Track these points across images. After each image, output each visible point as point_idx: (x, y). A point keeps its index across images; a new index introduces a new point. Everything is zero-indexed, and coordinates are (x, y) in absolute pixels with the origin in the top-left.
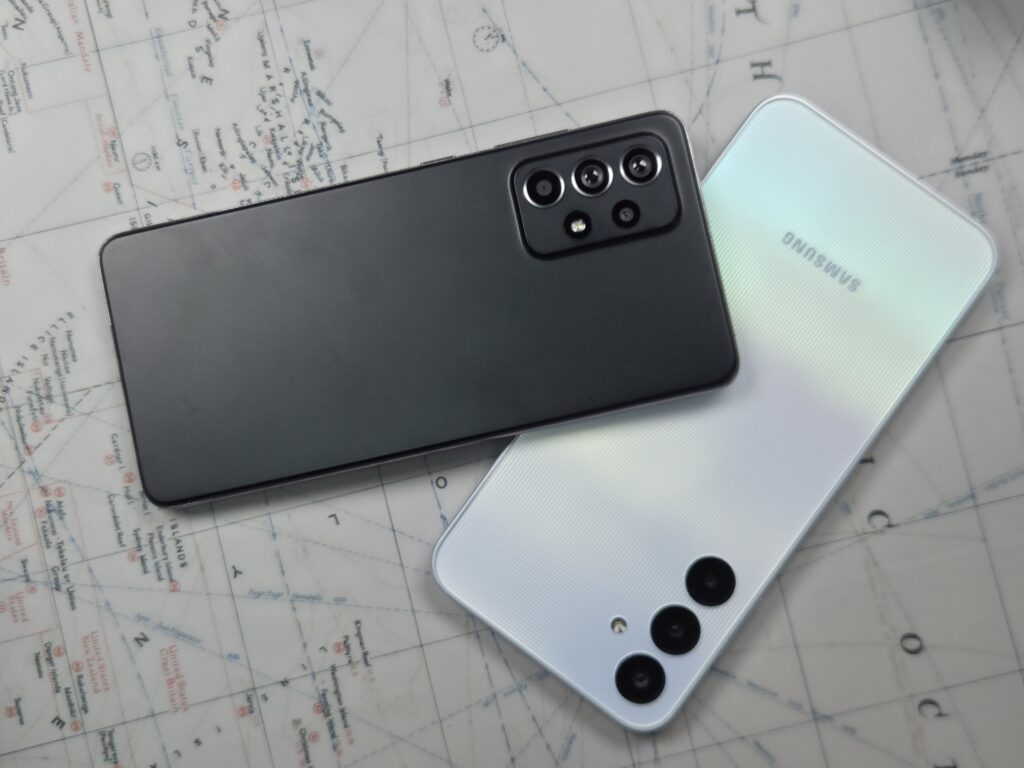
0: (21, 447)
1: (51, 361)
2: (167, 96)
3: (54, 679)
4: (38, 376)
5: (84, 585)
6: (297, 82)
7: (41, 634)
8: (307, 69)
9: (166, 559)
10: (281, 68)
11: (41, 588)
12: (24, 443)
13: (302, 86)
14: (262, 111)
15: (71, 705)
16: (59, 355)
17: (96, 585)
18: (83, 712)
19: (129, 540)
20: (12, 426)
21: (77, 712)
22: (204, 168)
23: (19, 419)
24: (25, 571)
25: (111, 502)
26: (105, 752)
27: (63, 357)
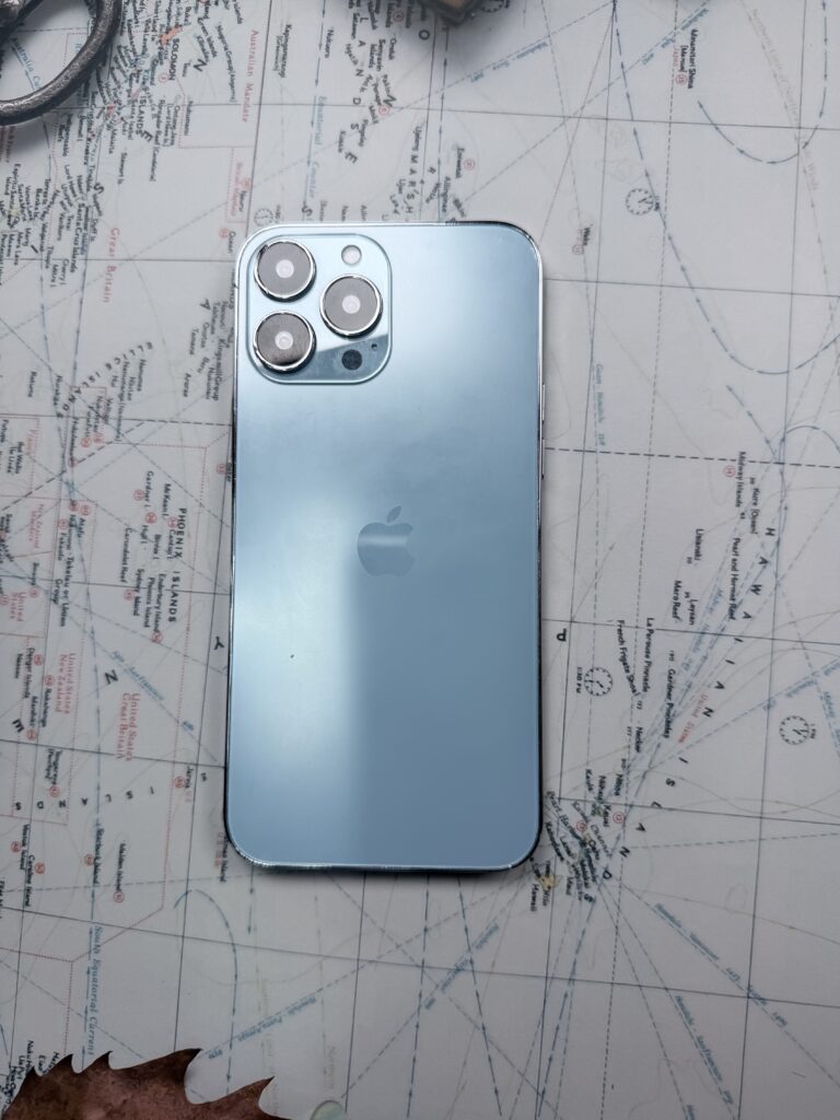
0: (67, 456)
1: (118, 384)
2: (309, 162)
3: (27, 684)
4: (103, 395)
5: (78, 606)
6: (438, 185)
7: (29, 637)
8: (452, 174)
9: (157, 608)
10: (427, 168)
11: (41, 595)
12: (71, 454)
13: (442, 190)
14: (394, 202)
15: (33, 713)
16: (127, 380)
17: (88, 610)
18: (41, 724)
19: (131, 577)
20: (66, 435)
21: (36, 723)
23: (74, 429)
24: (34, 574)
25: (127, 535)
26: (48, 770)
27: (130, 383)
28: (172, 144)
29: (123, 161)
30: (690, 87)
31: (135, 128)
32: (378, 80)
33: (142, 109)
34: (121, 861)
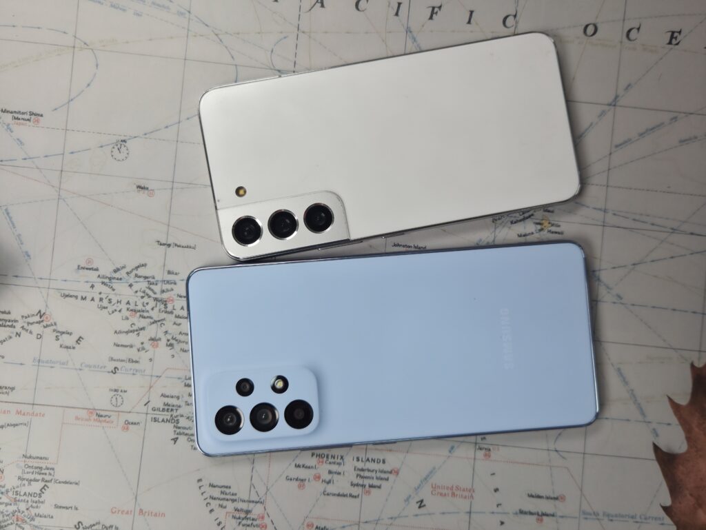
1: (225, 503)
2: (80, 370)
4: (231, 515)
6: (103, 283)
8: (97, 273)
9: (376, 471)
10: (90, 290)
13: (107, 281)
14: (113, 312)
16: (223, 496)
17: (377, 522)
19: (356, 491)
22: (137, 362)
25: (328, 494)
27: (225, 494)
28: (53, 469)
29: (60, 507)
30: (42, 116)
31: (37, 499)
32: (25, 322)
33: (22, 494)
34: (539, 497)
